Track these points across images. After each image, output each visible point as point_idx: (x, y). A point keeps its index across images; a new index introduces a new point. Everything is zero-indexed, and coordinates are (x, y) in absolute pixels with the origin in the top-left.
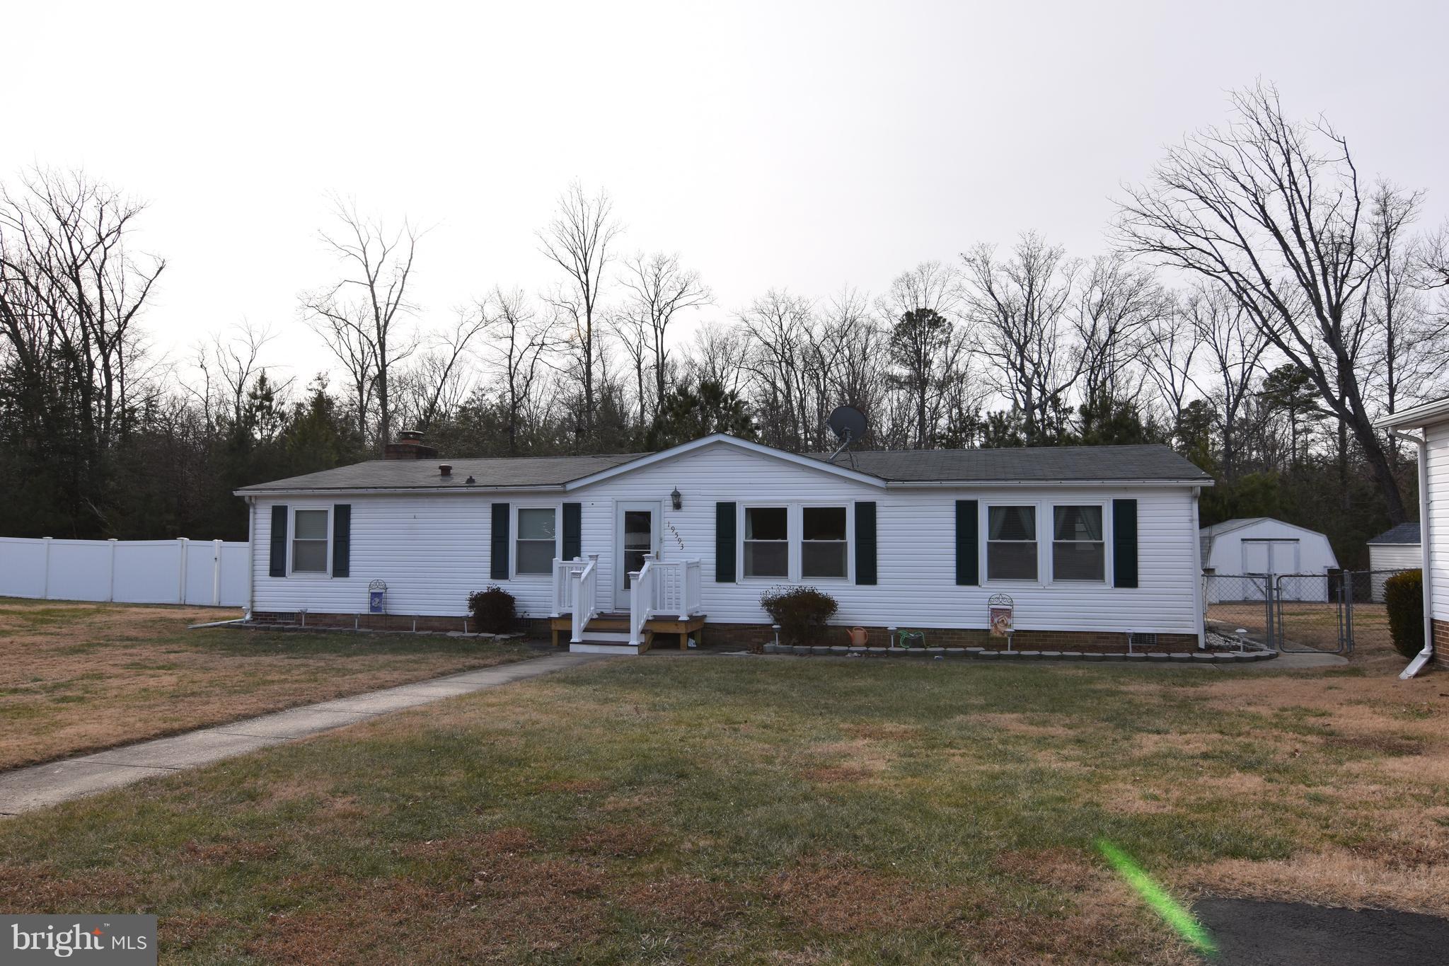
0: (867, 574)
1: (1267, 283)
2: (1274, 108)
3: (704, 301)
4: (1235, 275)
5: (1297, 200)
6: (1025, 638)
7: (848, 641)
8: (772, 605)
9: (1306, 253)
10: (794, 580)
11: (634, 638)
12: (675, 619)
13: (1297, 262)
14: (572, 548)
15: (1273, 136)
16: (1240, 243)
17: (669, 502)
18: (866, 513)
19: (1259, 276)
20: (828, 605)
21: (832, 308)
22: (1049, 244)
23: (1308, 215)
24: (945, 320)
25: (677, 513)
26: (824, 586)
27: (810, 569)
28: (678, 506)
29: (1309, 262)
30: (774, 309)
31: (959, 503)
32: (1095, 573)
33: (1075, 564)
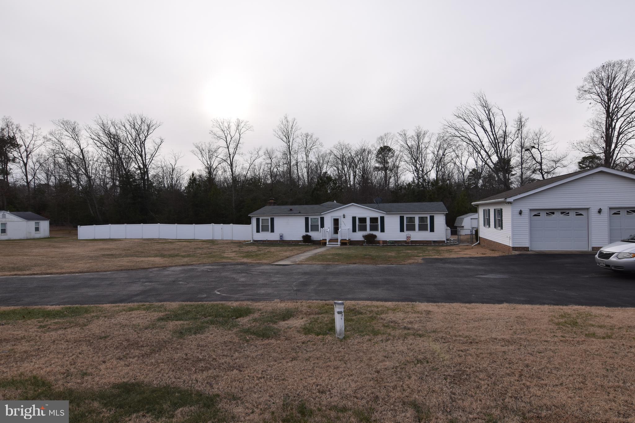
0: (383, 230)
2: (484, 98)
6: (413, 242)
7: (379, 243)
8: (363, 236)
10: (368, 232)
11: (339, 243)
12: (346, 239)
14: (322, 226)
16: (476, 134)
17: (342, 217)
18: (382, 218)
19: (481, 143)
20: (375, 236)
21: (358, 146)
24: (392, 149)
25: (344, 219)
26: (374, 233)
27: (371, 230)
28: (344, 217)
31: (400, 216)
32: (426, 229)
33: (423, 228)
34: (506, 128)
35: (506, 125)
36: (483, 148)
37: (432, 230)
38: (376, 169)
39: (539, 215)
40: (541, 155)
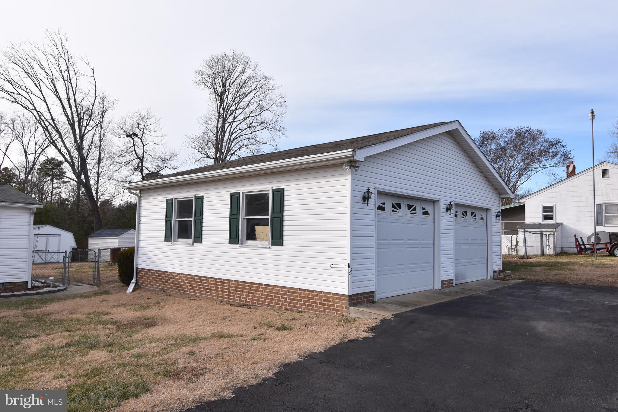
1: (53, 120)
2: (65, 44)
4: (39, 113)
5: (70, 87)
9: (72, 111)
13: (67, 114)
15: (63, 56)
16: (43, 99)
19: (50, 116)
23: (74, 95)
29: (72, 115)
34: (95, 99)
35: (95, 94)
36: (52, 124)
40: (143, 149)
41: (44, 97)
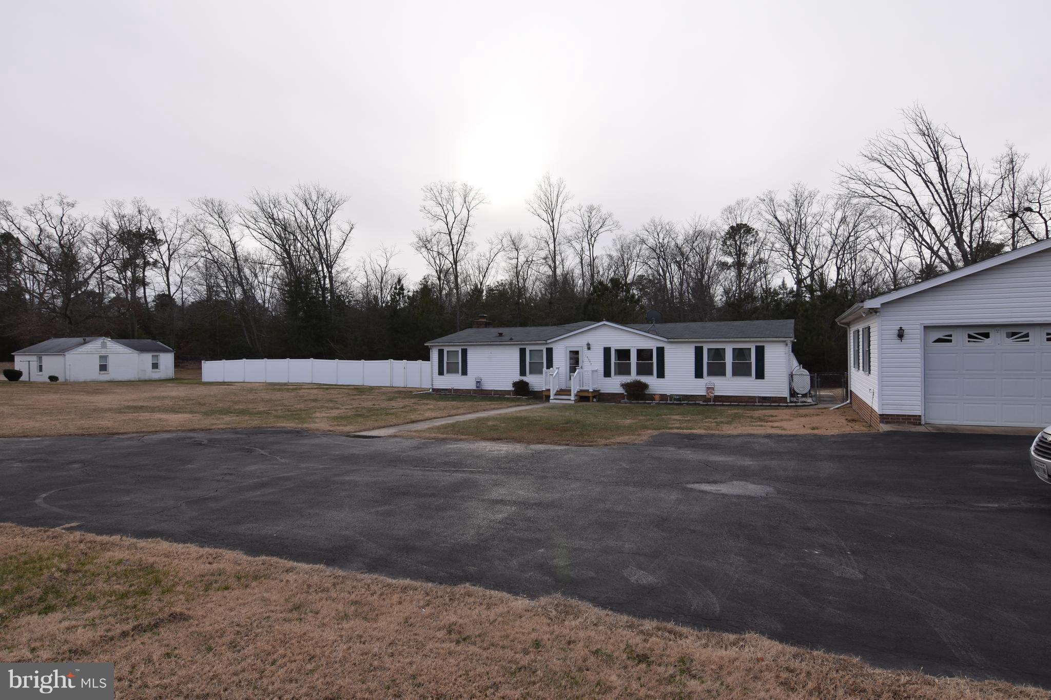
0: (661, 374)
1: (923, 213)
3: (615, 228)
6: (718, 398)
7: (653, 399)
8: (625, 386)
10: (633, 377)
11: (572, 398)
12: (587, 391)
14: (550, 365)
16: (909, 191)
17: (586, 347)
18: (661, 351)
20: (645, 386)
21: (687, 226)
22: (809, 188)
25: (589, 351)
26: (644, 379)
27: (639, 373)
28: (589, 349)
30: (655, 228)
31: (696, 347)
32: (747, 374)
33: (741, 370)
34: (970, 174)
35: (969, 167)
36: (923, 218)
37: (760, 375)
38: (724, 266)
39: (950, 341)
41: (910, 189)
